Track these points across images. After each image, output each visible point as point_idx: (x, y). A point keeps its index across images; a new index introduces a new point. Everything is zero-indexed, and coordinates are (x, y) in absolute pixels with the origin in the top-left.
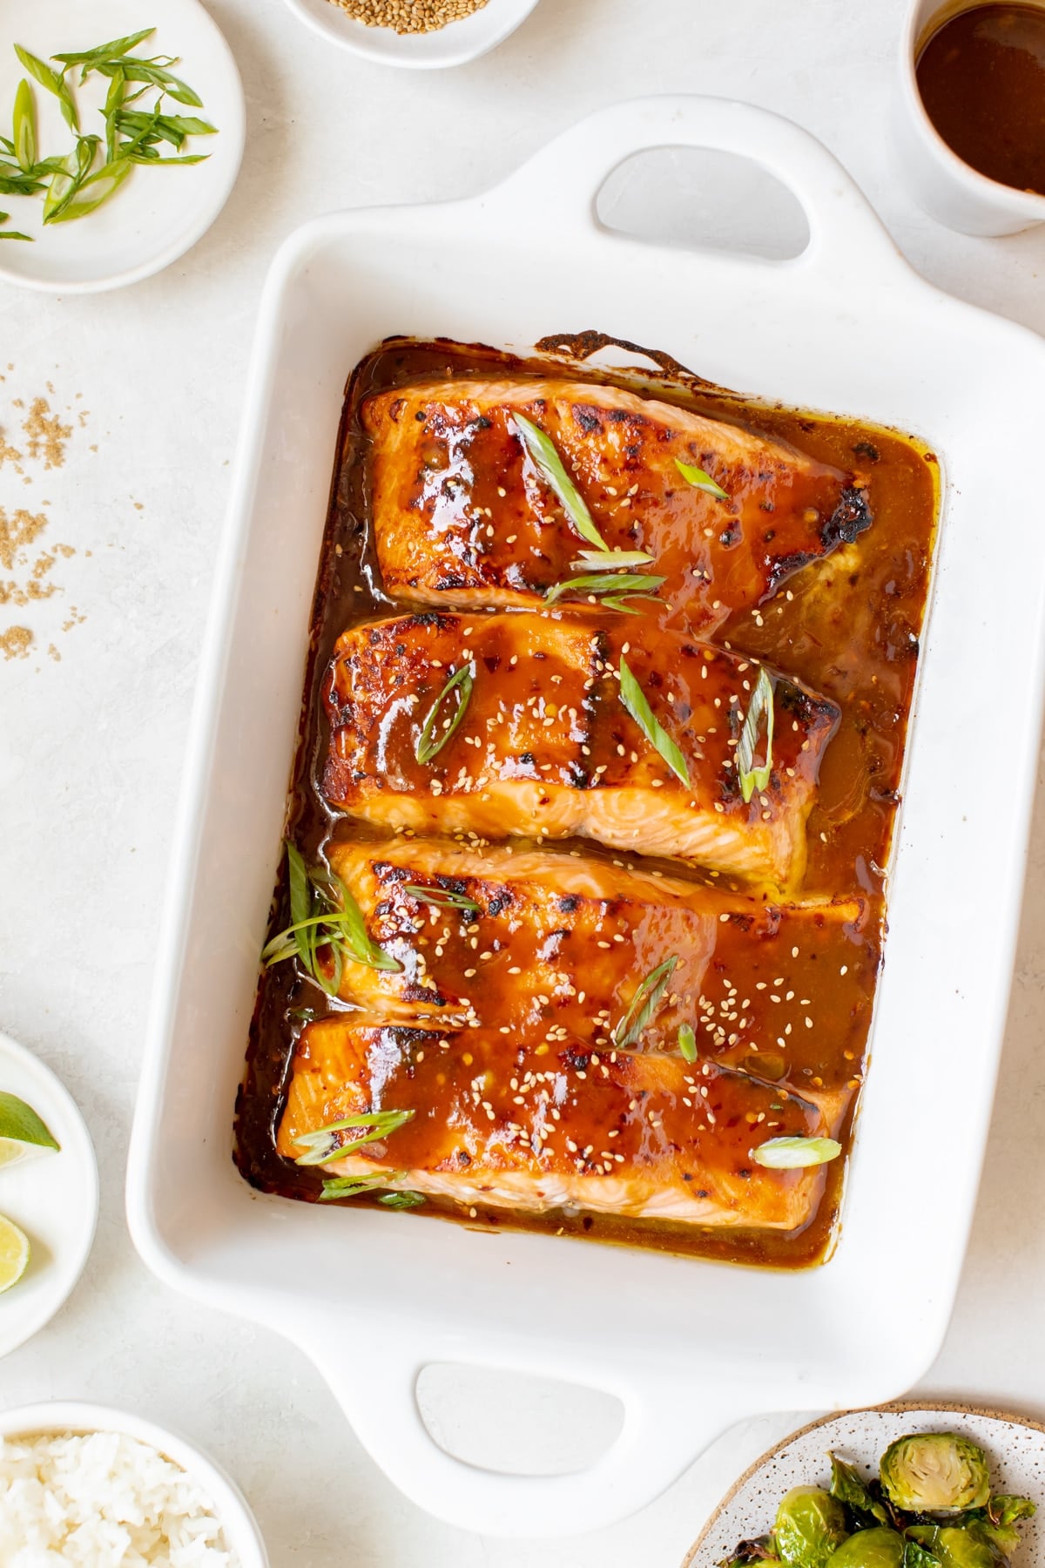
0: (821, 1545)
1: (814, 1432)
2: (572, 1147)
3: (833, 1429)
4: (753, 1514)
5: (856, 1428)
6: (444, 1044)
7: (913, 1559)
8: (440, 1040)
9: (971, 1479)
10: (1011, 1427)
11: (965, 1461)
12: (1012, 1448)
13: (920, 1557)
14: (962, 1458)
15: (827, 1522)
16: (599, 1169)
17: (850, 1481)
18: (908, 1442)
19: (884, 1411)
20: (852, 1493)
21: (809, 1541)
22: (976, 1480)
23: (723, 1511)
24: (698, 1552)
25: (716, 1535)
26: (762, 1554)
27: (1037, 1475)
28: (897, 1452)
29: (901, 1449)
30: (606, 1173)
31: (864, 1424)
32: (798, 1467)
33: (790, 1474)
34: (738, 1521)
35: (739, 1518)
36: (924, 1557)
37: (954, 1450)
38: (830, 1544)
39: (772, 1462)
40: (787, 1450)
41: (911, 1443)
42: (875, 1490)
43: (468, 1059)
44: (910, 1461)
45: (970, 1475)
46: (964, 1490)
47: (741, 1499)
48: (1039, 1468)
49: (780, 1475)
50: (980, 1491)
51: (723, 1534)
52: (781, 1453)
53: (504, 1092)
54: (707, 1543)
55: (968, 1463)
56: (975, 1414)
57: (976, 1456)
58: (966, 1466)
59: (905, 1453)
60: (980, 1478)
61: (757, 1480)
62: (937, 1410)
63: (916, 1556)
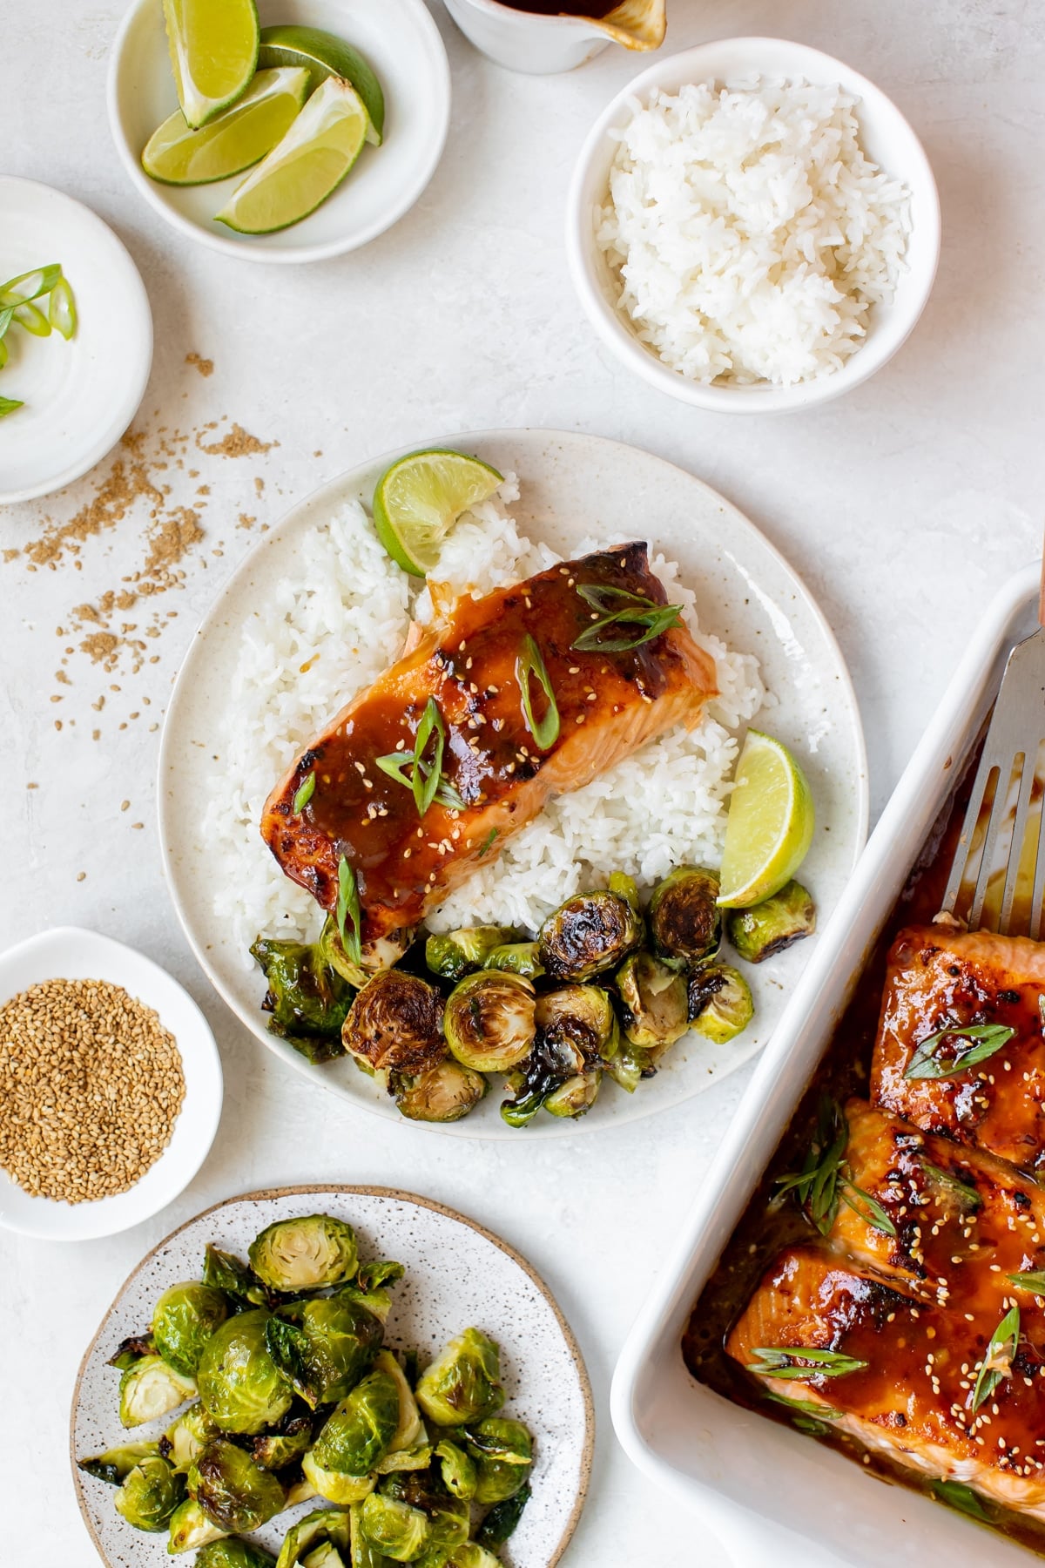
0: (196, 1336)
1: (193, 1227)
2: (1002, 1443)
3: (211, 1222)
4: (145, 1311)
5: (233, 1218)
6: (914, 1313)
7: (275, 1333)
8: (912, 1307)
9: (340, 1255)
10: (382, 1201)
11: (333, 1239)
12: (386, 1221)
13: (282, 1330)
14: (330, 1236)
15: (199, 1313)
16: (1019, 1469)
17: (223, 1270)
18: (275, 1229)
19: (258, 1200)
20: (225, 1281)
21: (182, 1333)
22: (345, 1255)
23: (113, 1311)
24: (93, 1352)
25: (109, 1334)
26: (143, 1350)
27: (413, 1244)
28: (265, 1240)
29: (269, 1237)
30: (1024, 1476)
31: (240, 1214)
32: (183, 1261)
33: (175, 1269)
34: (129, 1319)
35: (130, 1315)
36: (286, 1330)
37: (322, 1230)
38: (205, 1333)
39: (156, 1260)
40: (168, 1246)
41: (279, 1230)
42: (248, 1277)
43: (931, 1333)
44: (278, 1246)
45: (338, 1251)
46: (332, 1266)
47: (130, 1298)
48: (416, 1237)
49: (165, 1271)
50: (350, 1263)
51: (116, 1333)
52: (163, 1250)
53: (953, 1373)
54: (102, 1342)
55: (336, 1240)
56: (346, 1193)
57: (345, 1232)
58: (335, 1243)
59: (273, 1240)
60: (350, 1252)
61: (144, 1279)
62: (309, 1193)
63: (278, 1329)
